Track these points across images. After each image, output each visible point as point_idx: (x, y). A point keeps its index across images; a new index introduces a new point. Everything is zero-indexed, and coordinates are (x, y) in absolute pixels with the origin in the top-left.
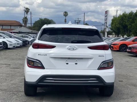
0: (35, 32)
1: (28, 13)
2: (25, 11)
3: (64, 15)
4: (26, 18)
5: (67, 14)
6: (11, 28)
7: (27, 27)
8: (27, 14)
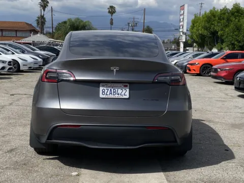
0: (59, 42)
1: (46, 9)
2: (41, 6)
3: (109, 12)
4: (42, 17)
5: (114, 10)
6: (16, 35)
7: (44, 34)
8: (44, 10)
